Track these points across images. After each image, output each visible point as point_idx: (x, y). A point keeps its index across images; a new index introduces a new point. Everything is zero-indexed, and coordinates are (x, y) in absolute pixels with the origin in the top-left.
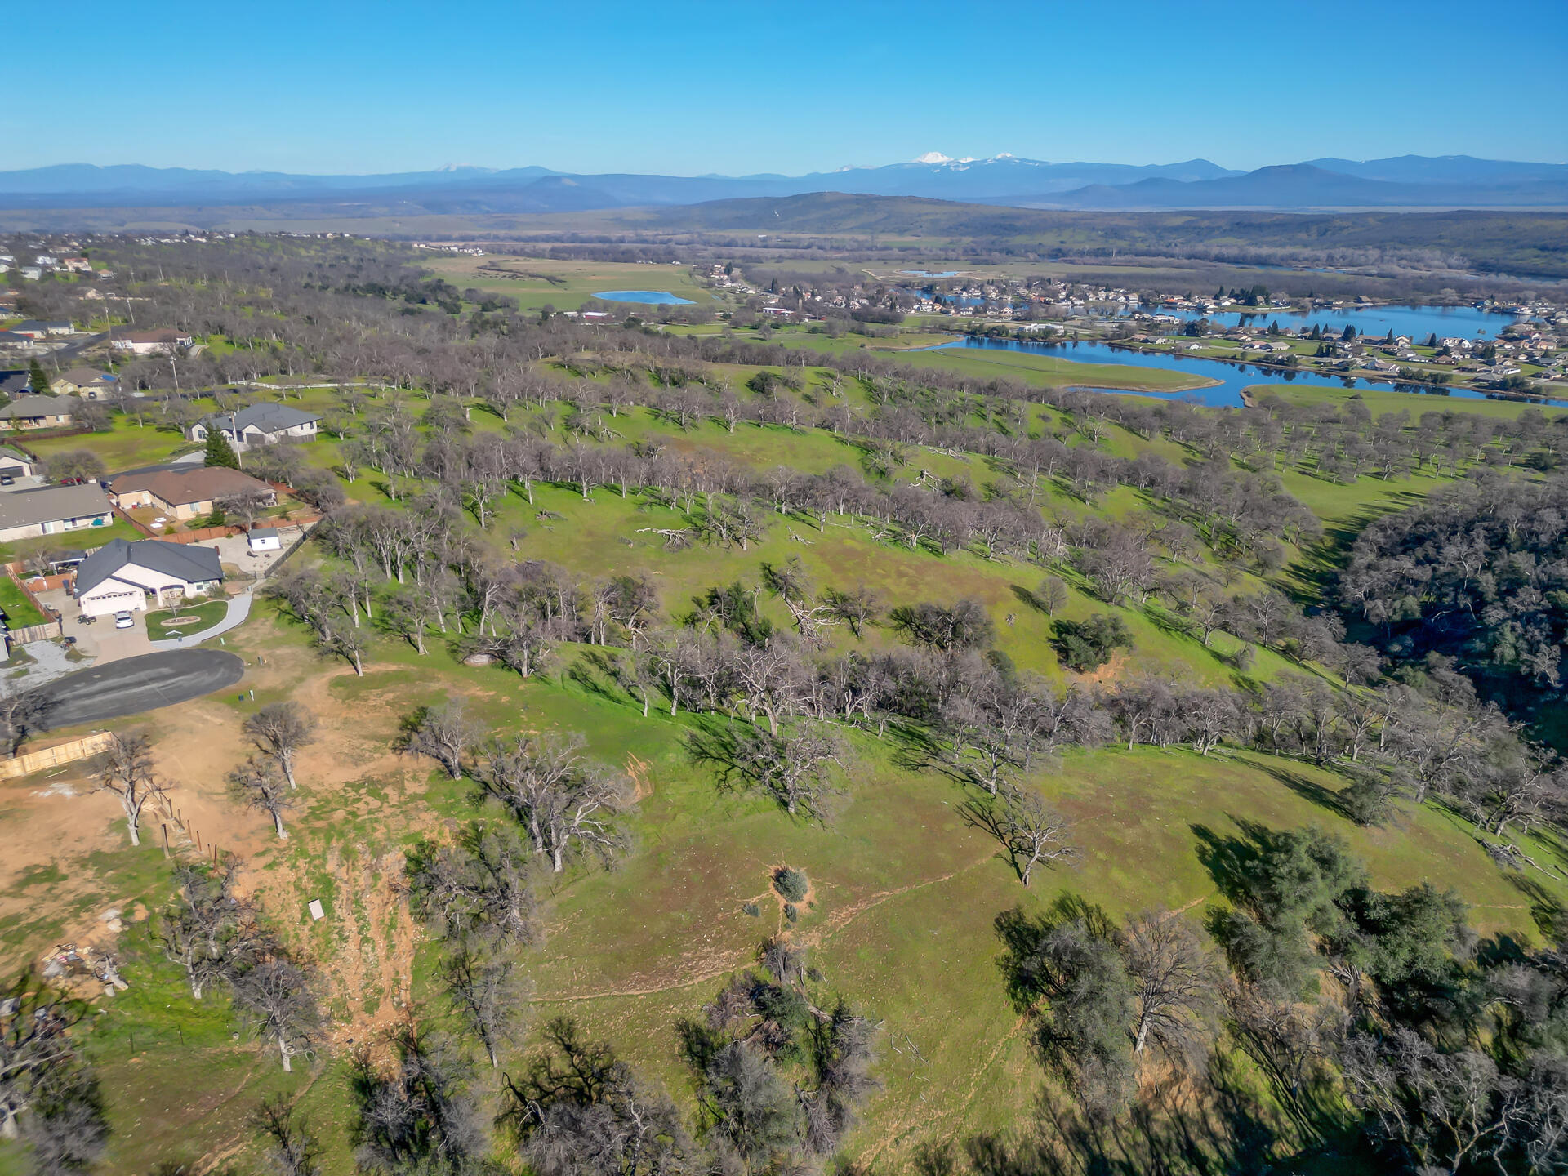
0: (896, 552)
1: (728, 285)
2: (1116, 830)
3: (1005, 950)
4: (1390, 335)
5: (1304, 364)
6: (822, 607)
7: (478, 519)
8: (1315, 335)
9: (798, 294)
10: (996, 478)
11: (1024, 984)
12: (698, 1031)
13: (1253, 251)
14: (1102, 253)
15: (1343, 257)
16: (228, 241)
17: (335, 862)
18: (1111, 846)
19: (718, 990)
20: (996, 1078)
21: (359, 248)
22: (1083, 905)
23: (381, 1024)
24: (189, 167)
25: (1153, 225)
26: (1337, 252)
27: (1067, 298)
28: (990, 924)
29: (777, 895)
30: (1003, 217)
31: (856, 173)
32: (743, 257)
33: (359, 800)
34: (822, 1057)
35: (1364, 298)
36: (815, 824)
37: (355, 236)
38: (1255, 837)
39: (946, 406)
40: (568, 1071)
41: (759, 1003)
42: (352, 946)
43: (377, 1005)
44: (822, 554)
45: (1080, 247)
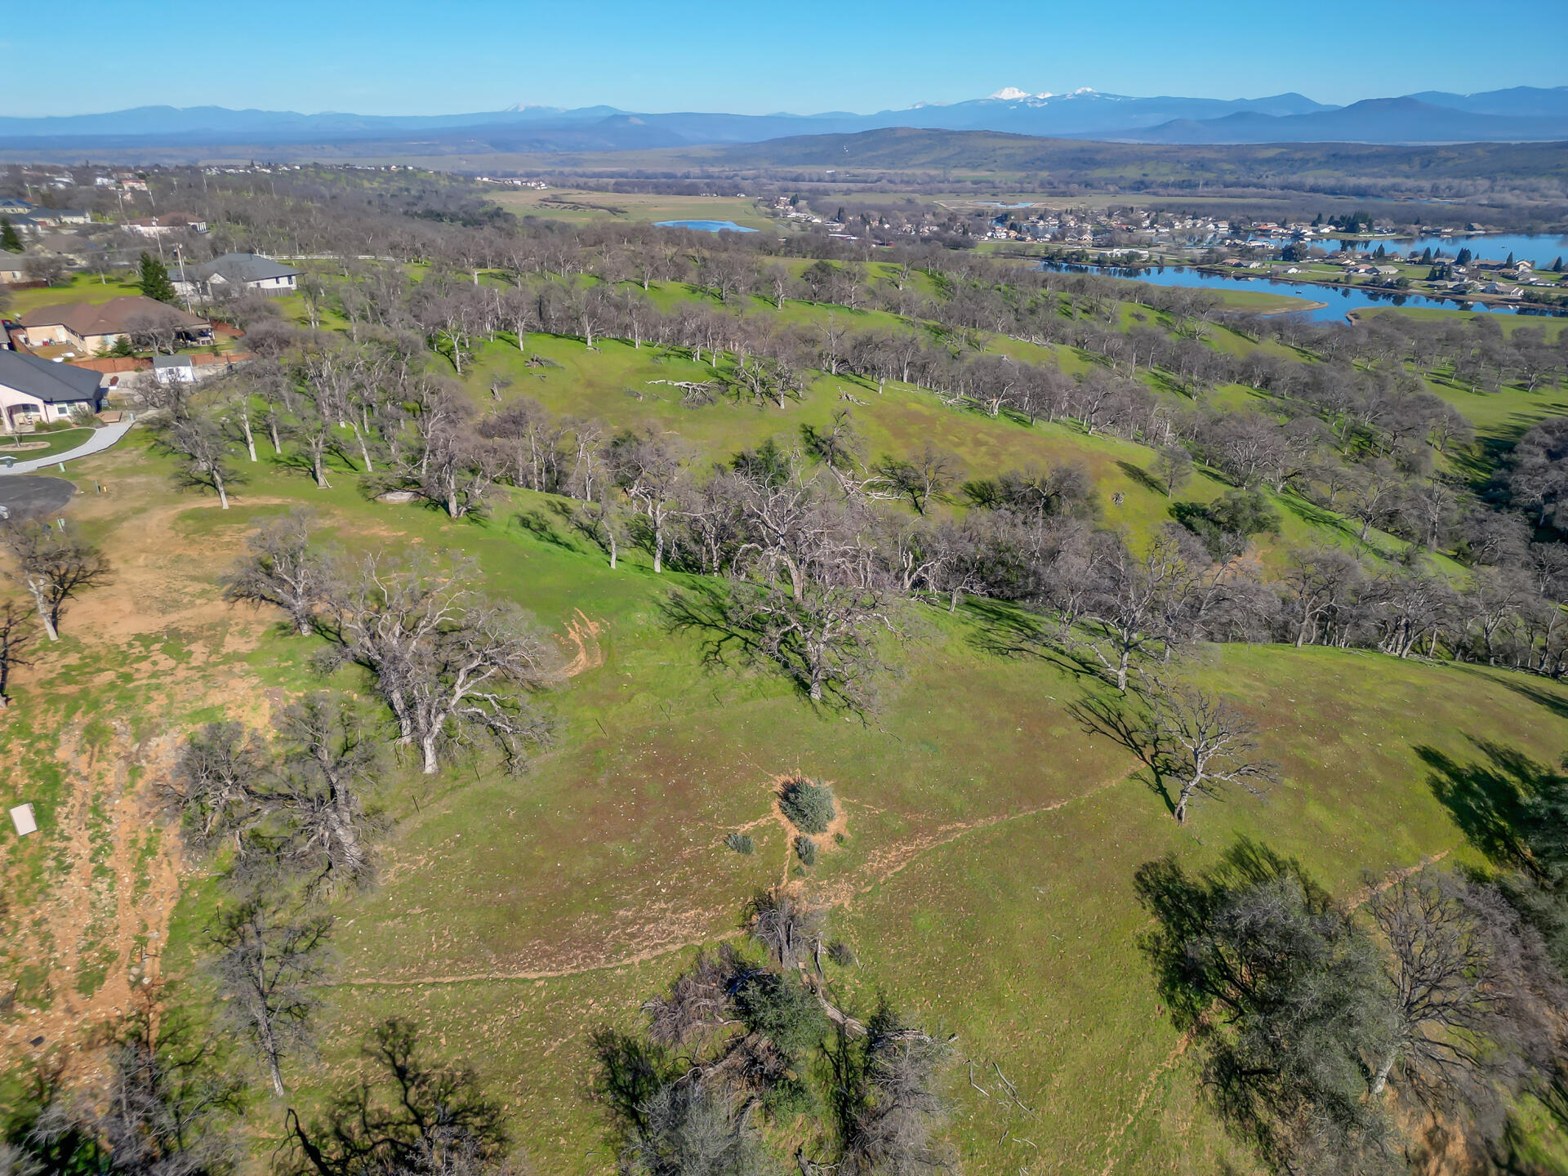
0: (975, 419)
1: (794, 214)
2: (1306, 747)
3: (1153, 925)
4: (1510, 259)
5: (1417, 288)
6: (877, 479)
7: (453, 362)
8: (1426, 259)
9: (865, 220)
10: (1085, 368)
11: (1185, 978)
12: (631, 1049)
13: (1352, 181)
14: (1187, 185)
15: (1450, 188)
16: (293, 172)
17: (73, 746)
18: (1302, 769)
19: (673, 975)
20: (1148, 1141)
21: (423, 182)
22: (1271, 857)
23: (101, 1013)
24: (265, 109)
25: (1244, 157)
26: (1443, 183)
27: (1151, 226)
28: (1128, 881)
29: (784, 820)
30: (1082, 150)
31: (929, 110)
32: (810, 191)
33: (145, 658)
34: (847, 1100)
35: (1476, 225)
36: (850, 717)
37: (419, 169)
38: (1507, 766)
39: (1027, 303)
40: (398, 1112)
41: (740, 1001)
42: (74, 880)
43: (101, 979)
44: (880, 417)
45: (1165, 179)
